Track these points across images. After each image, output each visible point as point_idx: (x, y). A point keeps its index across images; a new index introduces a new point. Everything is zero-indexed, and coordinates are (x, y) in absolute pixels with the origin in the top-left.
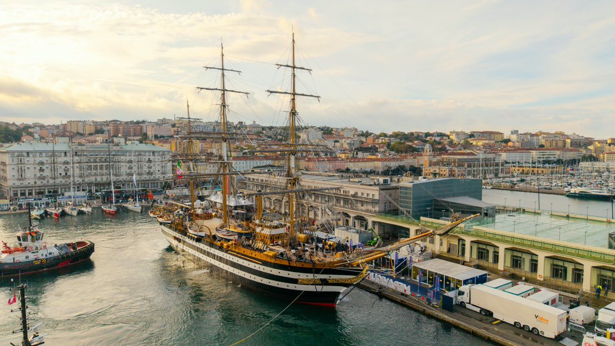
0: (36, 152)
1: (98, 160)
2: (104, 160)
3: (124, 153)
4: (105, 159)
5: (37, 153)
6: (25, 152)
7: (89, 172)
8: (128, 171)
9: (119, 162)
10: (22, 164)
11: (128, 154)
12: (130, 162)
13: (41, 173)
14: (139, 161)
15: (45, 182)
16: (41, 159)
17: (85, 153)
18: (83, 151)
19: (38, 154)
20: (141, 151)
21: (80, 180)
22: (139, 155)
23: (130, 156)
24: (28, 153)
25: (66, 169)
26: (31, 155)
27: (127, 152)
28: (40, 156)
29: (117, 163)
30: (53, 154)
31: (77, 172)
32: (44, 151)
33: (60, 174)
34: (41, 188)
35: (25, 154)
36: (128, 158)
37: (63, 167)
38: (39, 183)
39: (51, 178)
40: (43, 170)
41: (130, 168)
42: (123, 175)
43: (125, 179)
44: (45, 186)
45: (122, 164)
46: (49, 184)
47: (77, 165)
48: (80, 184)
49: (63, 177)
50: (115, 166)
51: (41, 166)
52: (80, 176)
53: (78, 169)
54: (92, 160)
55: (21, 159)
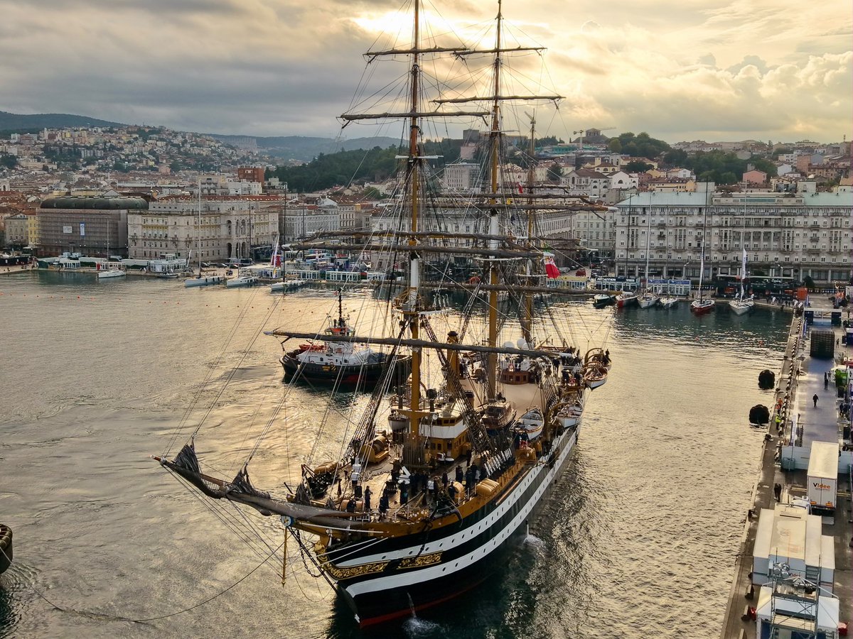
0: (655, 207)
1: (752, 223)
2: (763, 223)
3: (804, 210)
4: (766, 222)
5: (658, 210)
6: (639, 206)
7: (737, 243)
8: (810, 246)
9: (790, 227)
10: (634, 226)
11: (811, 213)
12: (815, 227)
13: (661, 242)
14: (832, 228)
15: (665, 256)
16: (662, 219)
17: (732, 210)
18: (729, 206)
19: (658, 212)
20: (839, 208)
21: (720, 257)
22: (833, 215)
23: (814, 216)
24: (644, 209)
25: (699, 236)
26: (648, 212)
27: (810, 208)
28: (660, 215)
29: (786, 230)
30: (681, 211)
31: (715, 241)
32: (667, 207)
33: (690, 244)
34: (658, 265)
35: (640, 211)
36: (811, 221)
37: (695, 233)
38: (656, 257)
39: (674, 250)
40: (664, 236)
41: (815, 240)
42: (797, 253)
43: (800, 260)
44: (665, 263)
45: (797, 232)
46: (670, 260)
47: (717, 231)
48: (717, 263)
49: (692, 250)
50: (783, 235)
51: (661, 230)
52: (720, 250)
53: (717, 238)
54: (743, 223)
55: (633, 218)
